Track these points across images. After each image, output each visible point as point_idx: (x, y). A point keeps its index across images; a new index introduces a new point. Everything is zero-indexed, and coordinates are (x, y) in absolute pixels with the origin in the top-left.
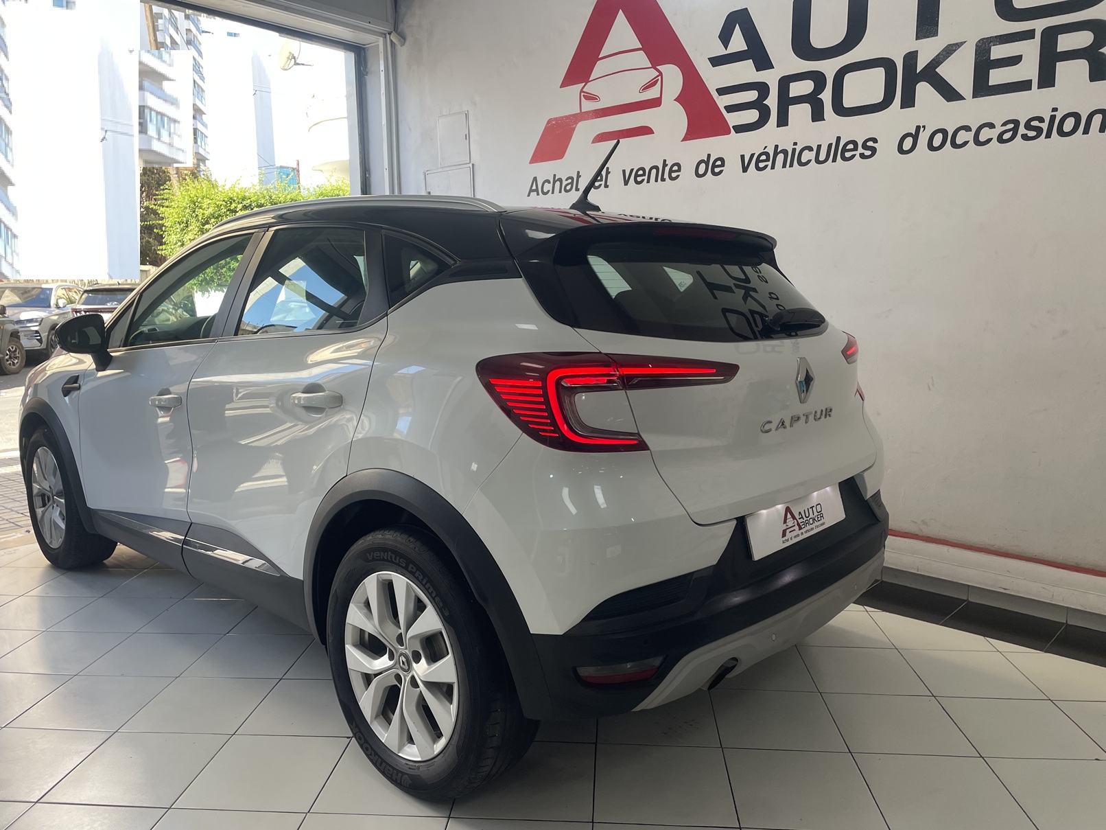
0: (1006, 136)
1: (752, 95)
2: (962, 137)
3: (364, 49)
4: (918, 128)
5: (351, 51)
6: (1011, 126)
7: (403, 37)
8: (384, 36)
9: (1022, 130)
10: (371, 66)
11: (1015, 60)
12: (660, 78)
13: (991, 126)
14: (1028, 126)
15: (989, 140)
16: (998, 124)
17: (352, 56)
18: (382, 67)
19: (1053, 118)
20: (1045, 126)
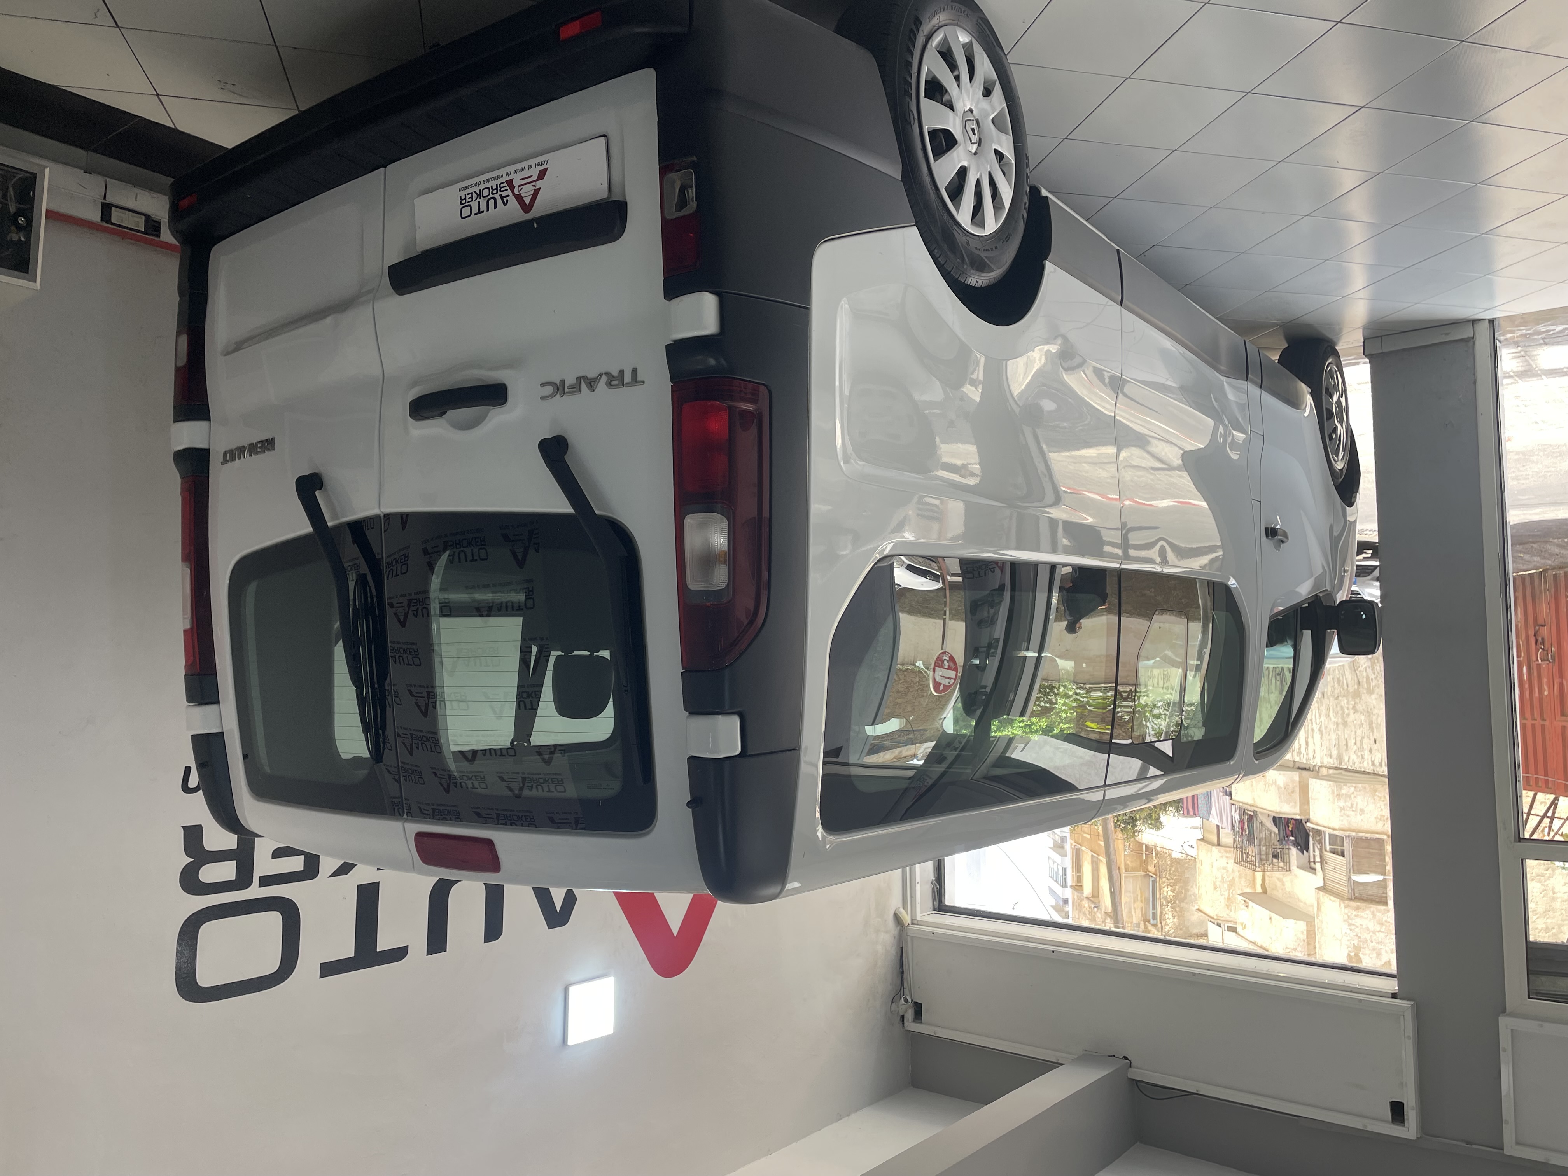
3: (934, 910)
5: (950, 906)
7: (897, 919)
8: (915, 922)
10: (928, 889)
17: (948, 901)
18: (918, 887)
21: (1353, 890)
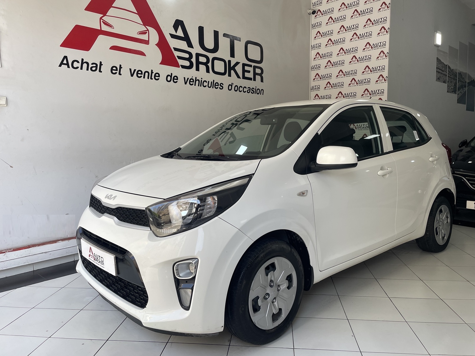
0: (249, 91)
1: (187, 56)
2: (241, 89)
4: (232, 83)
6: (249, 89)
9: (251, 91)
11: (249, 72)
12: (147, 31)
13: (246, 88)
14: (252, 90)
15: (246, 91)
16: (247, 88)
19: (256, 89)
20: (254, 90)
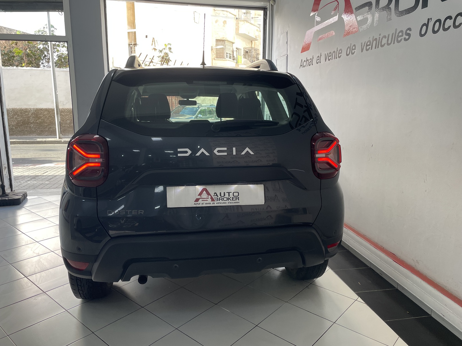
2: (449, 23)
3: (266, 8)
4: (429, 19)
5: (263, 10)
8: (269, 2)
13: (461, 15)
15: (460, 25)
18: (268, 16)
21: (224, 43)
